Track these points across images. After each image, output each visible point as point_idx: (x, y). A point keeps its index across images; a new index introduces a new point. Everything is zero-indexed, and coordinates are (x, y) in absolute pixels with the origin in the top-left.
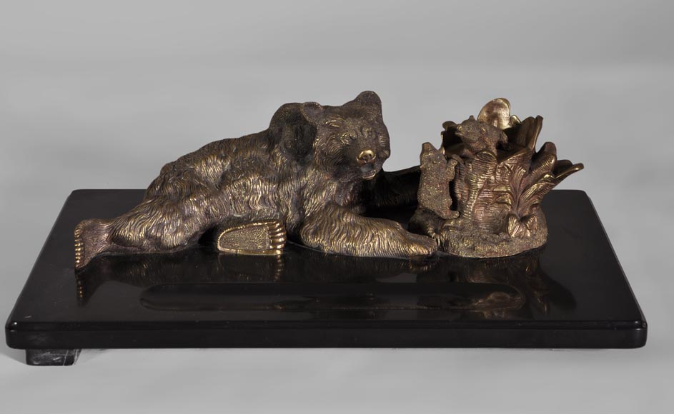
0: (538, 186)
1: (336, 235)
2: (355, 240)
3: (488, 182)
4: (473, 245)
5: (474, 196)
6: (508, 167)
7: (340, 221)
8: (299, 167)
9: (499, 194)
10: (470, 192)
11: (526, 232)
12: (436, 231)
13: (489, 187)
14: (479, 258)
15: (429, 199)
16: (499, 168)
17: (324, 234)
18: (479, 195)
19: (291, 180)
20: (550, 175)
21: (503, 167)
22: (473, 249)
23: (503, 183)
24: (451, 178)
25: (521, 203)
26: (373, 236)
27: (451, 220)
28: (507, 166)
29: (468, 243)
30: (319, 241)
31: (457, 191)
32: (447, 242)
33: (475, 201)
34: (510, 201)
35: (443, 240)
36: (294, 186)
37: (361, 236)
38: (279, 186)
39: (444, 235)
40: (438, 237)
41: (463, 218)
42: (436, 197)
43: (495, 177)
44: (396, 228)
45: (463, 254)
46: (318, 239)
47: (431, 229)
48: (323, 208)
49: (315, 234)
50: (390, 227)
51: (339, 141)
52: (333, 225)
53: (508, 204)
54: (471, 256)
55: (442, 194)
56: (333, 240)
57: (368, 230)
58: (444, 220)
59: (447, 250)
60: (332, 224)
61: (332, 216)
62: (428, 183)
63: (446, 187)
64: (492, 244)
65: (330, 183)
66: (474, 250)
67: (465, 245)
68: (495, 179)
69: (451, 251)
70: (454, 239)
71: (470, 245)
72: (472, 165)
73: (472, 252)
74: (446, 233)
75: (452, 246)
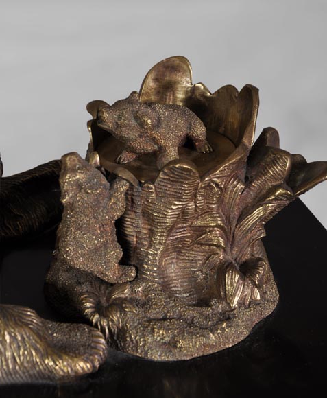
0: (265, 210)
3: (183, 212)
4: (173, 338)
5: (160, 237)
6: (217, 185)
9: (202, 230)
10: (152, 232)
11: (252, 292)
12: (98, 309)
13: (186, 221)
14: (184, 361)
15: (83, 255)
16: (202, 188)
18: (168, 236)
20: (284, 189)
21: (209, 185)
22: (172, 344)
23: (207, 211)
24: (119, 214)
25: (237, 239)
27: (124, 284)
28: (214, 182)
29: (161, 334)
31: (129, 230)
32: (122, 333)
33: (161, 248)
34: (221, 240)
35: (115, 330)
39: (115, 319)
40: (104, 323)
41: (144, 280)
42: (95, 250)
43: (195, 203)
44: (27, 325)
45: (157, 356)
47: (88, 305)
50: (16, 324)
53: (218, 246)
54: (171, 359)
55: (105, 245)
58: (111, 286)
59: (124, 348)
62: (79, 228)
63: (110, 229)
64: (205, 332)
66: (175, 347)
67: (156, 339)
68: (196, 206)
69: (132, 348)
70: (136, 327)
71: (167, 339)
72: (155, 187)
73: (171, 351)
74: (119, 313)
75: (132, 341)
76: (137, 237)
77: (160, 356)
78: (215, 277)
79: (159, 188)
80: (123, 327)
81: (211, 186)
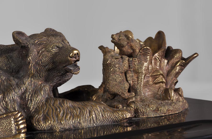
1: (63, 116)
2: (78, 116)
3: (148, 69)
4: (157, 107)
5: (142, 79)
7: (62, 106)
8: (16, 80)
9: (156, 77)
10: (138, 78)
11: (179, 98)
13: (149, 74)
16: (153, 59)
17: (53, 118)
18: (144, 79)
19: (14, 89)
22: (157, 110)
23: (156, 70)
26: (90, 112)
28: (157, 57)
30: (51, 123)
34: (164, 79)
36: (17, 93)
37: (82, 113)
38: (4, 95)
39: (133, 106)
45: (152, 115)
46: (49, 122)
48: (45, 102)
49: (45, 119)
51: (49, 51)
52: (58, 110)
53: (163, 82)
56: (61, 120)
57: (85, 108)
59: (138, 116)
60: (56, 109)
61: (55, 105)
65: (44, 86)
67: (151, 109)
68: (152, 66)
69: (142, 115)
70: (142, 107)
71: (155, 108)
72: (137, 58)
73: (157, 113)
74: (134, 104)
75: (141, 112)
76: (132, 81)
77: (153, 115)
78: (164, 95)
79: (139, 59)
80: (137, 108)
81: (156, 59)
